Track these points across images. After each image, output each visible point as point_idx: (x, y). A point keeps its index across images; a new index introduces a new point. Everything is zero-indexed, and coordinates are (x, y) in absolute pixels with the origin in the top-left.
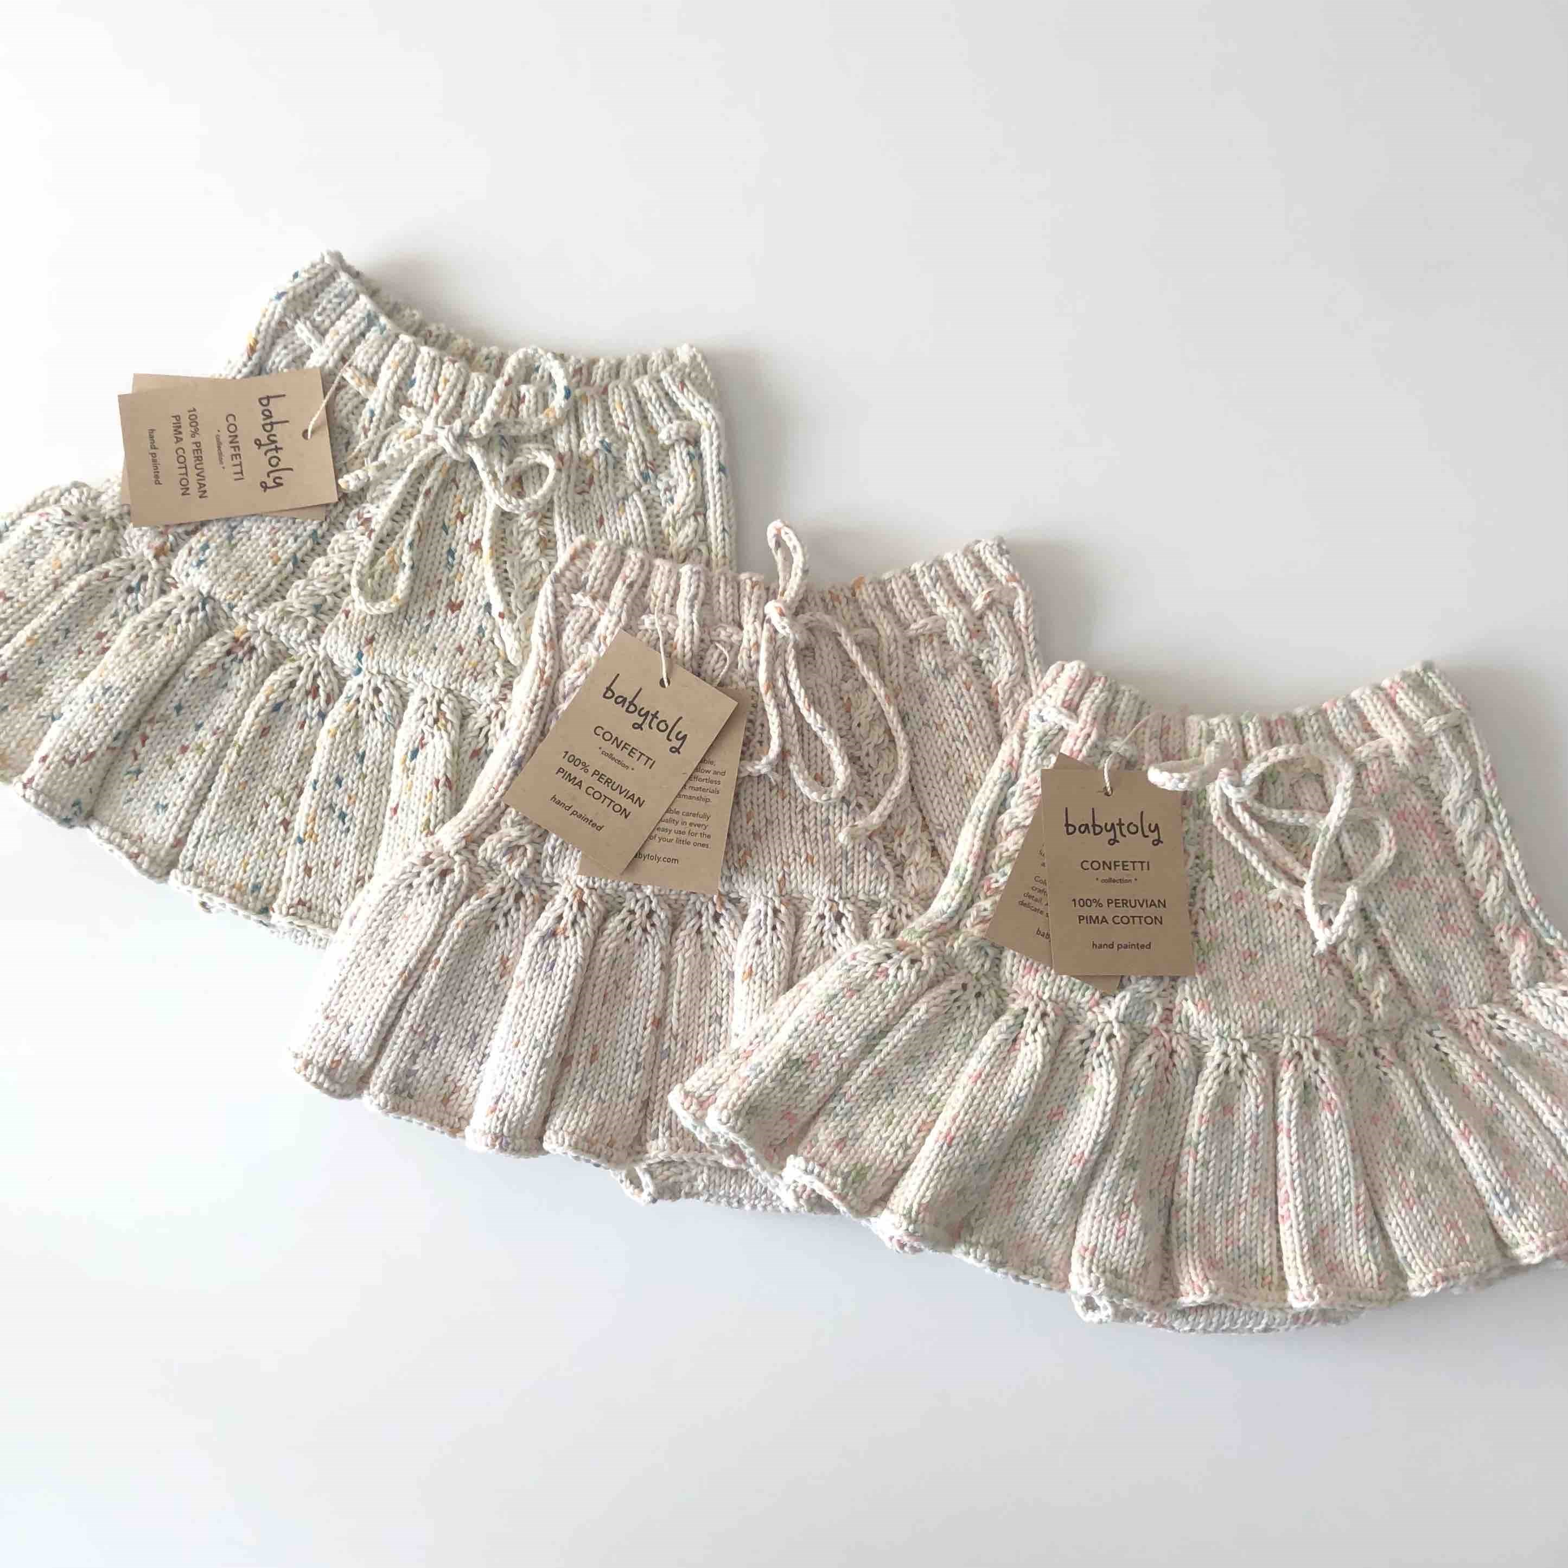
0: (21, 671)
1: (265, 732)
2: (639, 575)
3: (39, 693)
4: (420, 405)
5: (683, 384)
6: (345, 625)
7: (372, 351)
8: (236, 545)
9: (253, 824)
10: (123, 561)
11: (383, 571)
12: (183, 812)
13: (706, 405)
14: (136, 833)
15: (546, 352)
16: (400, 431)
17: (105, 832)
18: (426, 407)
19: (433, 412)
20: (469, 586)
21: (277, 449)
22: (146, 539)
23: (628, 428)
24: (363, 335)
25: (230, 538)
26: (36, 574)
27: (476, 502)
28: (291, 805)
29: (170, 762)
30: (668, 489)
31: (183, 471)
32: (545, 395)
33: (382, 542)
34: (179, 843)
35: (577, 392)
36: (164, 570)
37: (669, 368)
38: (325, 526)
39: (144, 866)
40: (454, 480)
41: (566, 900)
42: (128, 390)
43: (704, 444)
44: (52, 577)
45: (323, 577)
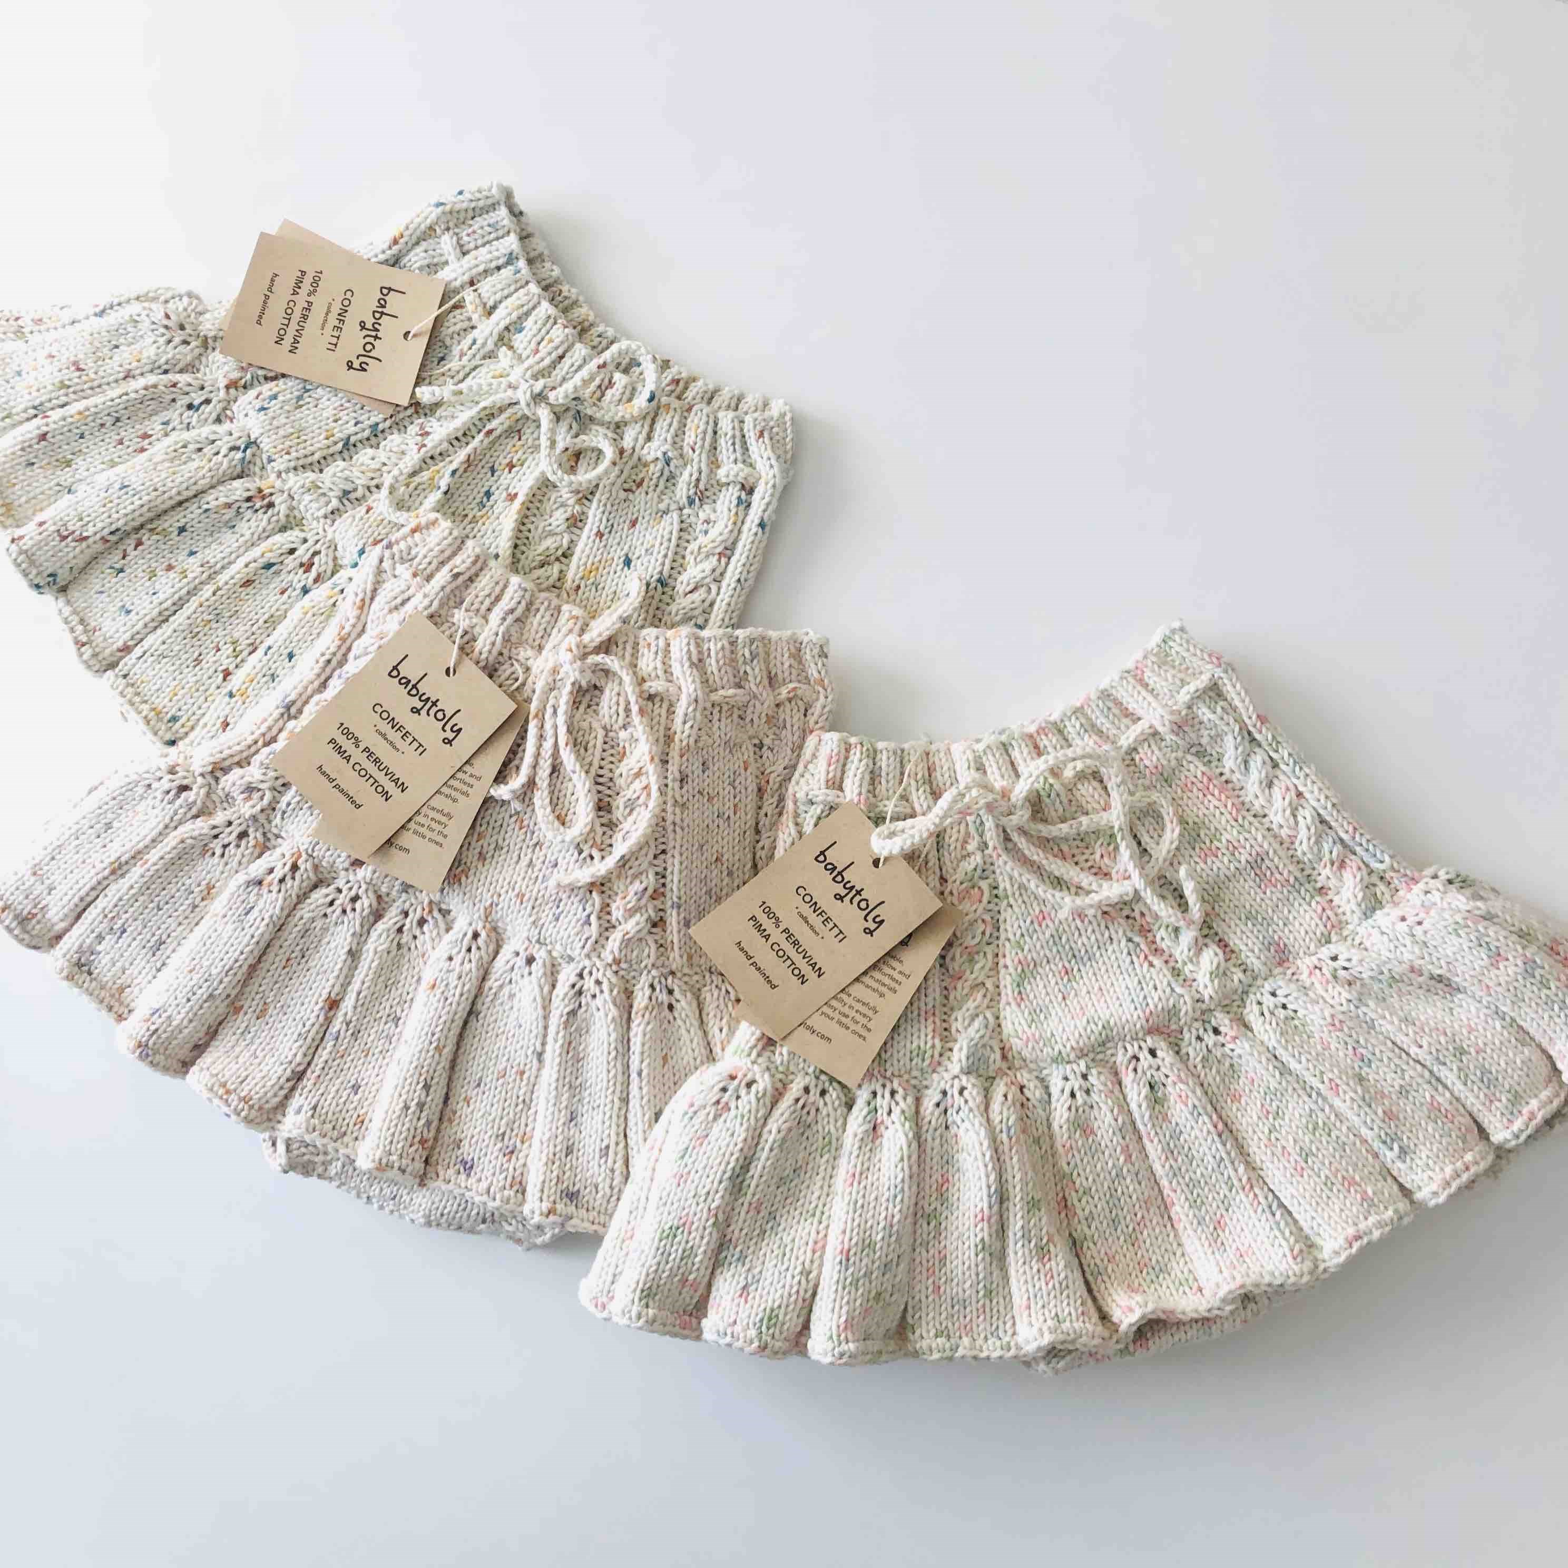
0: (61, 437)
1: (248, 583)
3: (68, 464)
4: (519, 351)
5: (761, 434)
6: (362, 519)
7: (499, 286)
8: (301, 406)
9: (198, 661)
10: (197, 379)
11: (419, 484)
12: (141, 624)
13: (773, 462)
14: (93, 624)
15: (648, 353)
16: (492, 367)
17: (67, 611)
18: (524, 356)
19: (526, 365)
20: (489, 532)
21: (376, 337)
22: (226, 368)
23: (694, 451)
24: (498, 268)
25: (300, 398)
26: (116, 358)
27: (530, 459)
28: (239, 659)
29: (153, 574)
30: (707, 522)
31: (286, 322)
32: (634, 389)
33: (432, 458)
34: (126, 649)
35: (664, 400)
36: (228, 403)
37: (756, 415)
38: (388, 423)
39: (85, 657)
40: (519, 431)
41: (284, 856)
42: (273, 230)
43: (756, 496)
44: (128, 367)
45: (364, 468)
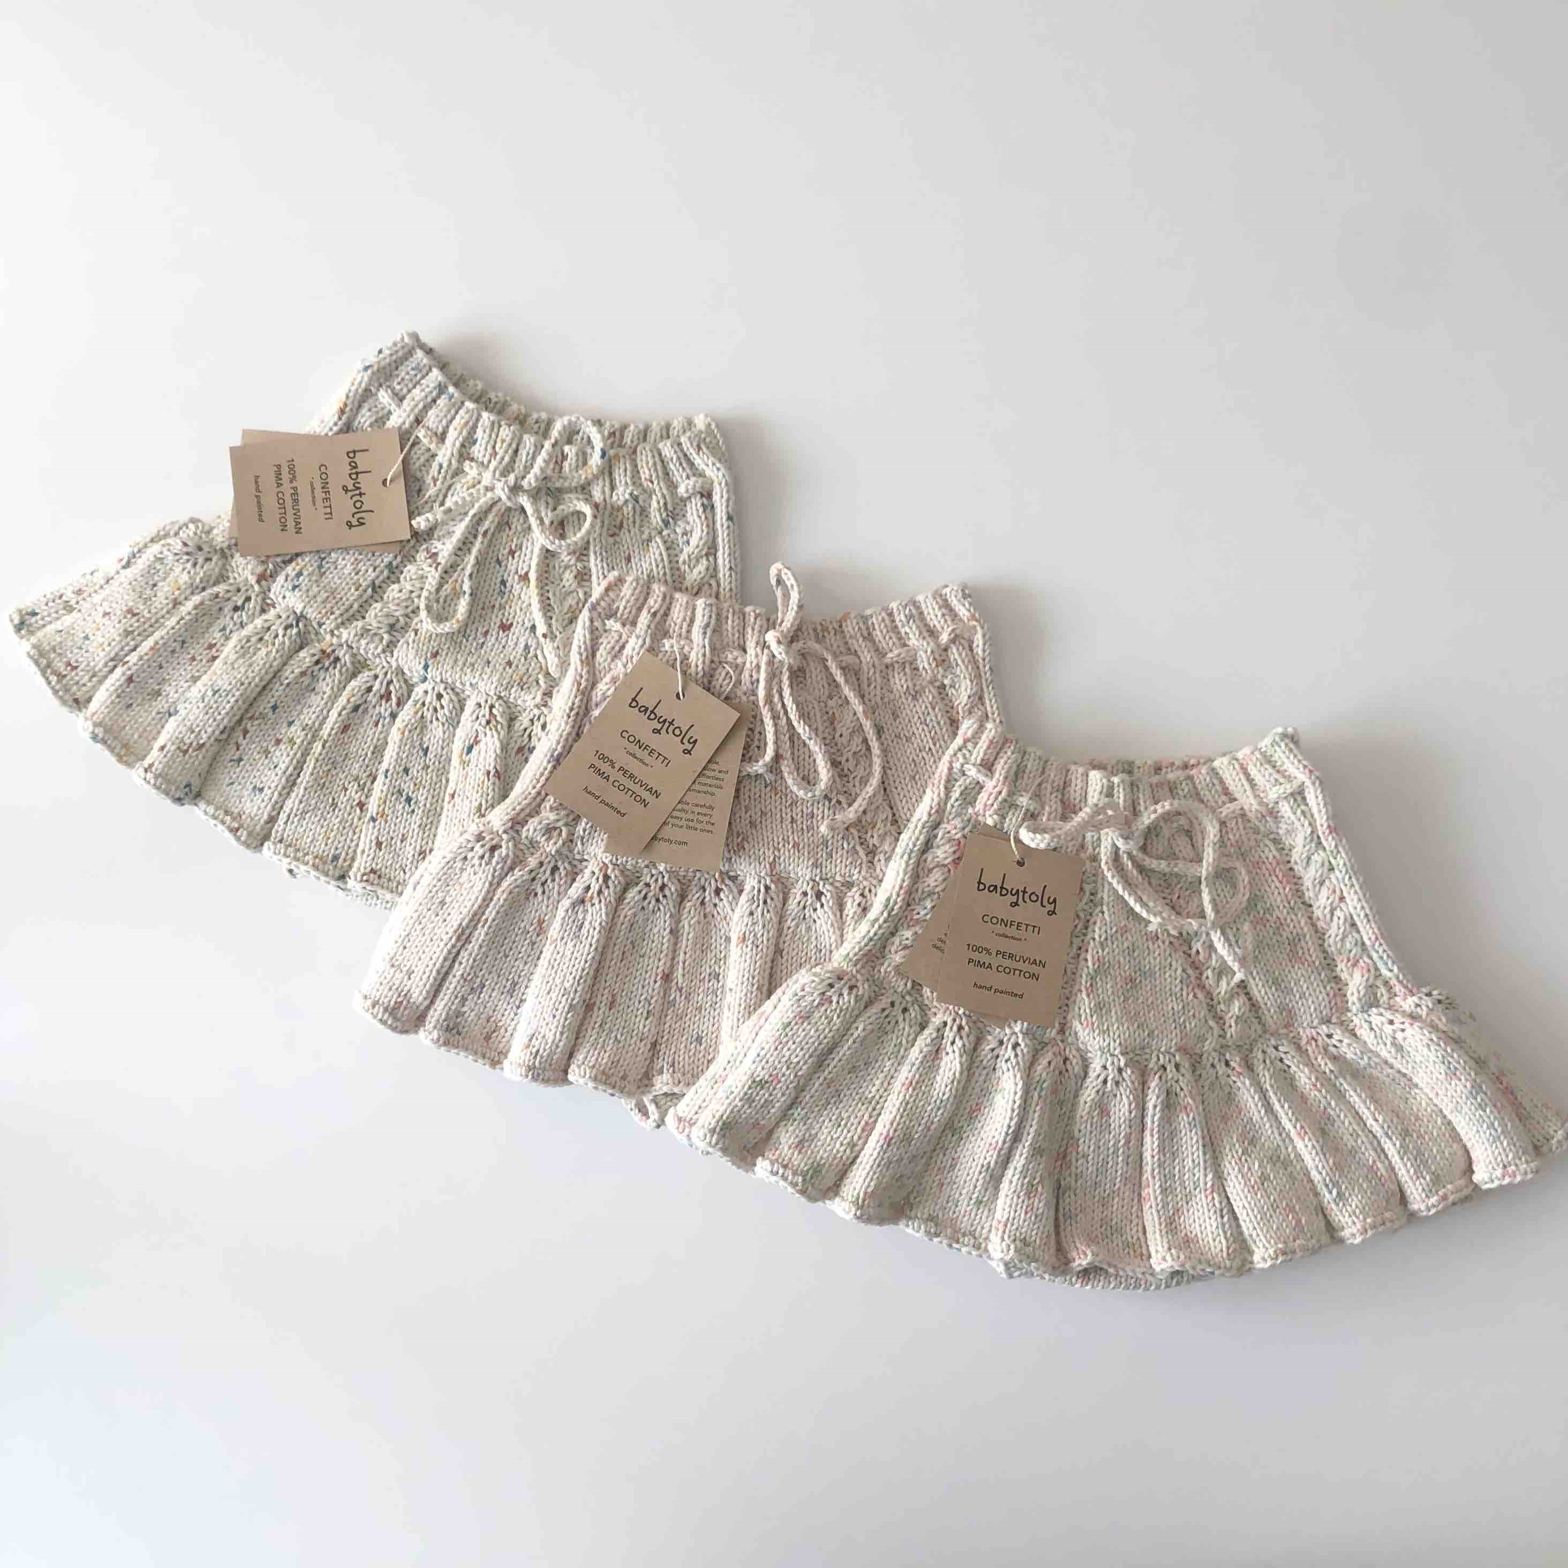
0: (144, 674)
1: (345, 729)
2: (661, 606)
3: (158, 693)
4: (480, 460)
5: (699, 448)
6: (414, 641)
7: (442, 414)
8: (325, 573)
9: (334, 805)
10: (231, 584)
11: (446, 596)
12: (276, 794)
13: (718, 465)
14: (236, 811)
15: (587, 420)
16: (463, 481)
17: (211, 809)
18: (485, 463)
19: (492, 467)
20: (518, 611)
21: (361, 494)
22: (250, 567)
23: (652, 482)
24: (434, 401)
25: (320, 567)
26: (159, 594)
27: (525, 540)
28: (366, 790)
29: (267, 752)
30: (685, 533)
31: (283, 511)
32: (584, 454)
33: (446, 572)
34: (272, 820)
35: (612, 452)
36: (265, 593)
37: (688, 434)
38: (399, 559)
39: (242, 839)
40: (507, 523)
41: (593, 873)
42: (238, 442)
43: (716, 498)
44: (173, 597)
45: (397, 601)
